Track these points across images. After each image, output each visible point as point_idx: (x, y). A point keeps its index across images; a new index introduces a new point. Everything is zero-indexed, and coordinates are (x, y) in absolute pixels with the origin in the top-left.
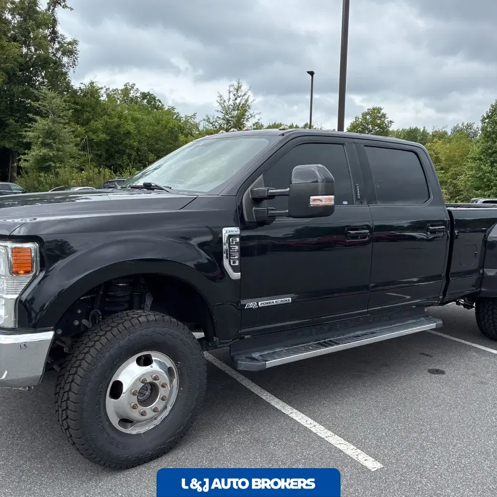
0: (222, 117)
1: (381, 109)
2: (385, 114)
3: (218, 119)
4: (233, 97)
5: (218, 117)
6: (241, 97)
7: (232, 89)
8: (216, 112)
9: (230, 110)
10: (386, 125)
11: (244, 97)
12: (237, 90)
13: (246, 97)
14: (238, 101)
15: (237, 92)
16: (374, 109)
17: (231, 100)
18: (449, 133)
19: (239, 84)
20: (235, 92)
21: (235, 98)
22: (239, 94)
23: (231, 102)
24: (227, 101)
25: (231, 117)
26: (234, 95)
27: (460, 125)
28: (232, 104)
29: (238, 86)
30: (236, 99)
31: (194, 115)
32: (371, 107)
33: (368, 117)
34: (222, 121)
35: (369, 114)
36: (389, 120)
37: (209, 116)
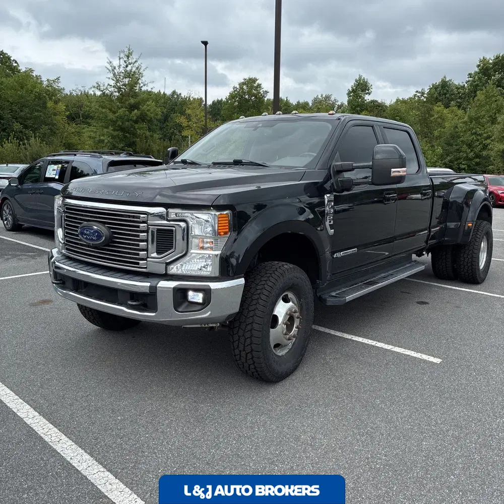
0: (113, 85)
1: (257, 80)
2: (261, 85)
3: (109, 87)
4: (123, 64)
5: (108, 85)
6: (132, 65)
7: (122, 55)
8: (108, 79)
9: (122, 78)
10: (261, 95)
11: (135, 64)
12: (128, 57)
13: (137, 65)
14: (129, 68)
15: (128, 59)
16: (250, 79)
17: (122, 67)
18: (311, 104)
19: (129, 50)
20: (126, 59)
21: (125, 64)
22: (130, 61)
23: (122, 70)
24: (117, 68)
25: (123, 85)
26: (125, 62)
27: (320, 97)
28: (123, 71)
29: (129, 53)
30: (127, 66)
31: (58, 79)
32: (247, 77)
33: (245, 87)
34: (112, 89)
35: (246, 84)
36: (264, 90)
37: (99, 83)
